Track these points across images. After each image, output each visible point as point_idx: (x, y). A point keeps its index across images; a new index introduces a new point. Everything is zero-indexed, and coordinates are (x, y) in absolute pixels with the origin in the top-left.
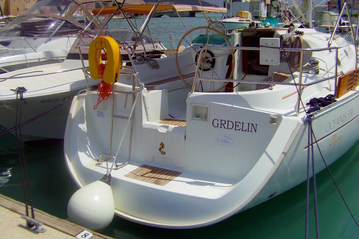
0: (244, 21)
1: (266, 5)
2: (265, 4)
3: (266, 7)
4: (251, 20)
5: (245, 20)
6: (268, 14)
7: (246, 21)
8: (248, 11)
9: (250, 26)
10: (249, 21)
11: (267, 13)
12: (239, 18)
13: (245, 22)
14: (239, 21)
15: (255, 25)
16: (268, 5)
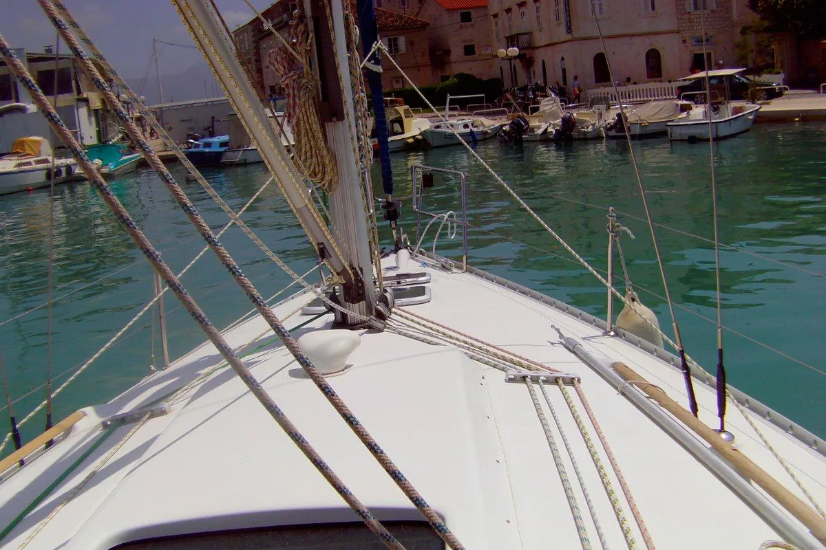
0: (29, 164)
1: (93, 113)
2: (89, 110)
3: (93, 119)
4: (50, 158)
5: (32, 160)
6: (102, 134)
7: (38, 162)
8: (39, 136)
9: (49, 176)
10: (46, 161)
11: (99, 132)
12: (16, 158)
13: (34, 166)
14: (19, 165)
15: (63, 170)
16: (96, 111)
